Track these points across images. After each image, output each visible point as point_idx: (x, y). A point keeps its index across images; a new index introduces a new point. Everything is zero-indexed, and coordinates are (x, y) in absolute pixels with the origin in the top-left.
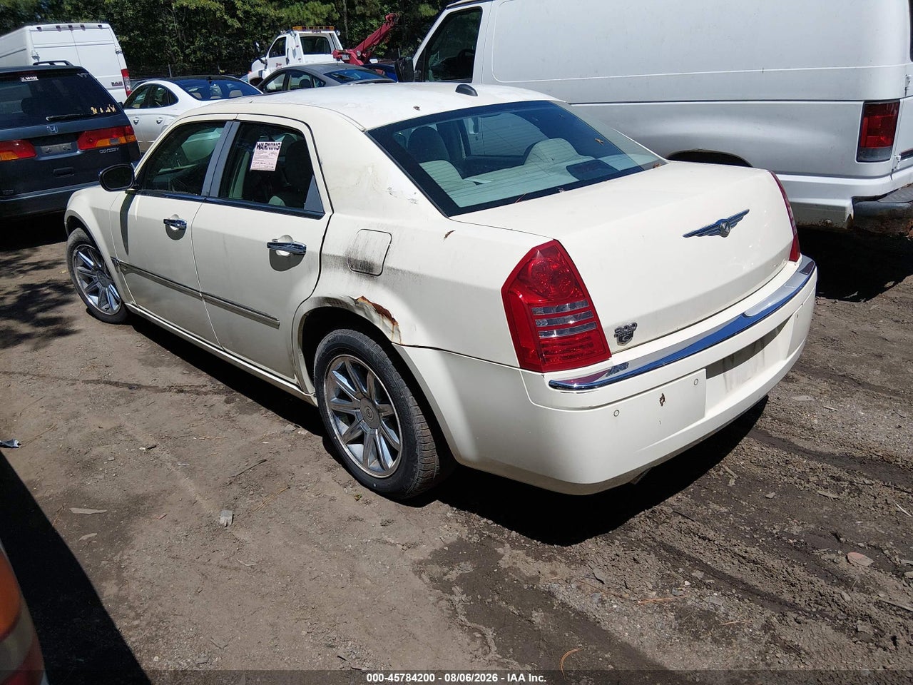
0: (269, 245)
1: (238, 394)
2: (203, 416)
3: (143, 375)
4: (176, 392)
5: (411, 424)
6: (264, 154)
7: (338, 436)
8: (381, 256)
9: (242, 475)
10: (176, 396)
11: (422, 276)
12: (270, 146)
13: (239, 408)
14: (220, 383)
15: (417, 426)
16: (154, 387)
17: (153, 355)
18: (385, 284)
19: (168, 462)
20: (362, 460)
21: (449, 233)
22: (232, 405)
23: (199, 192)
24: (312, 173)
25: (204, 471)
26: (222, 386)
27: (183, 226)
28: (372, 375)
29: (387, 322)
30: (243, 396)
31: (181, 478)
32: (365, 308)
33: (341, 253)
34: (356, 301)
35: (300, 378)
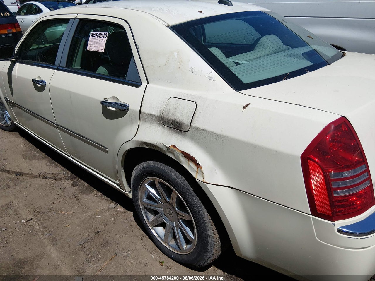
0: (102, 103)
1: (79, 179)
2: (59, 196)
3: (24, 166)
4: (43, 178)
5: (206, 231)
6: (96, 40)
7: (147, 222)
8: (188, 118)
9: (86, 244)
10: (43, 181)
11: (224, 137)
12: (100, 35)
13: (81, 190)
14: (68, 172)
15: (210, 232)
16: (30, 174)
17: (30, 152)
18: (192, 139)
19: (39, 232)
20: (163, 238)
21: (247, 106)
22: (76, 187)
23: (54, 63)
24: (131, 54)
25: (62, 240)
26: (70, 174)
27: (44, 84)
28: (176, 193)
29: (192, 165)
30: (82, 181)
31: (47, 246)
32: (175, 153)
33: (156, 113)
34: (168, 148)
35: (121, 182)
